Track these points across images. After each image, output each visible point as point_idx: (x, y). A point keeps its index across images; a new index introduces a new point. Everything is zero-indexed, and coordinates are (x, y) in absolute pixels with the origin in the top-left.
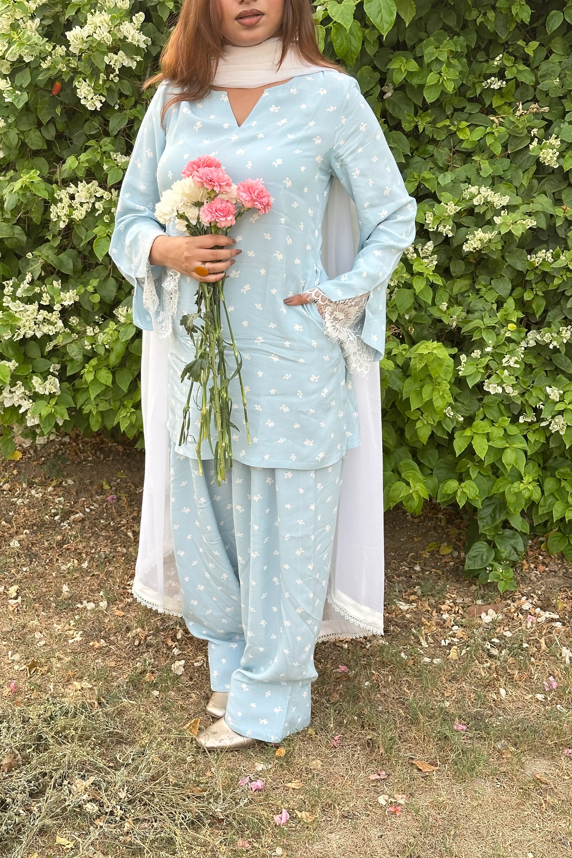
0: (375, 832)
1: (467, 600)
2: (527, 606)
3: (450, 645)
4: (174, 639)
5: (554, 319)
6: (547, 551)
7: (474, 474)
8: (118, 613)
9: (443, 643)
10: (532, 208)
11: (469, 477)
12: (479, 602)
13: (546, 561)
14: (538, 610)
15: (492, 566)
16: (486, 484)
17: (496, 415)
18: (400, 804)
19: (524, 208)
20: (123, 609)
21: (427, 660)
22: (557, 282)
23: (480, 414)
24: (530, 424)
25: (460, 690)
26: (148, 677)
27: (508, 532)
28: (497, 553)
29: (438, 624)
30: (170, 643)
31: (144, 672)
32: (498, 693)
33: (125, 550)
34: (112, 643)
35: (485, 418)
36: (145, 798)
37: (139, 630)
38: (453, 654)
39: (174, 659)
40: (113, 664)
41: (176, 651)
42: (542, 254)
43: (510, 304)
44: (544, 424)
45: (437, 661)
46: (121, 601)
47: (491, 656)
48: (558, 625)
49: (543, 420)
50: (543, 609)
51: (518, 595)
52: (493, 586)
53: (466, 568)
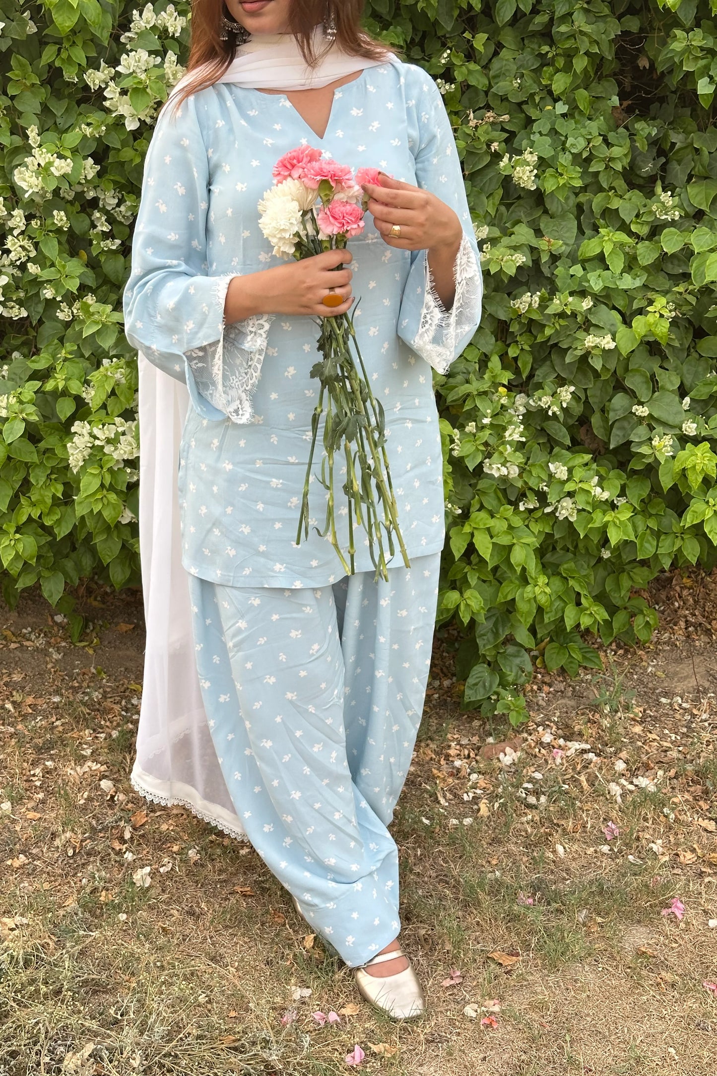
0: (475, 1055)
1: (475, 739)
2: (547, 738)
3: (476, 800)
4: (122, 841)
5: (544, 378)
6: (545, 667)
7: (473, 580)
8: (31, 815)
9: (465, 797)
10: (514, 240)
11: (469, 586)
12: (491, 740)
13: (547, 679)
14: (561, 742)
15: (497, 694)
16: (489, 590)
17: (495, 503)
18: (493, 1013)
19: (505, 241)
20: (35, 809)
21: (455, 821)
22: (548, 332)
23: (475, 505)
24: (530, 511)
25: (509, 854)
26: (103, 897)
27: (511, 649)
28: (502, 676)
29: (451, 775)
30: (117, 846)
31: (94, 890)
32: (554, 852)
33: (12, 730)
34: (35, 857)
35: (482, 507)
36: (167, 1062)
37: (68, 834)
38: (484, 808)
39: (133, 867)
40: (46, 886)
41: (129, 856)
42: (527, 297)
43: (495, 362)
44: (548, 510)
45: (468, 821)
46: (30, 798)
47: (530, 806)
48: (591, 756)
49: (548, 505)
50: (567, 738)
51: (531, 726)
52: (503, 719)
53: (466, 700)
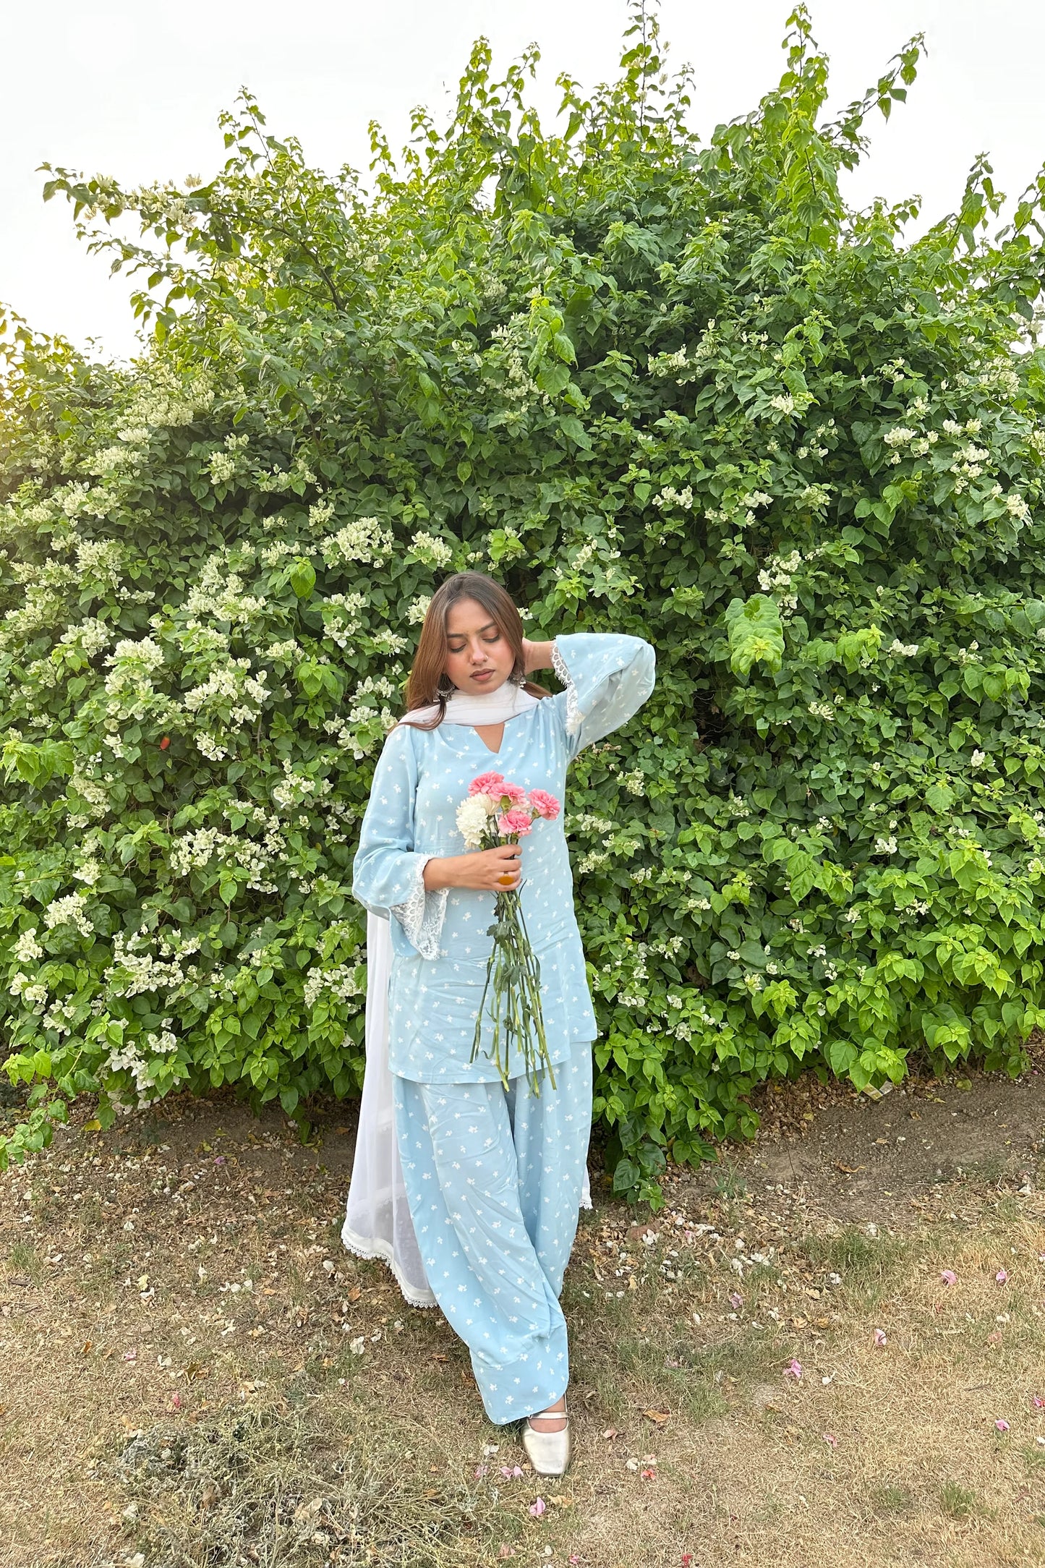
0: (638, 1505)
1: (622, 1223)
2: (680, 1221)
3: (626, 1275)
4: (341, 1314)
5: (659, 931)
6: (674, 1160)
7: (615, 1089)
8: (268, 1291)
9: (617, 1273)
11: (612, 1094)
12: (634, 1223)
13: (676, 1171)
14: (691, 1224)
15: (639, 1184)
16: (628, 1097)
17: (628, 1027)
18: (651, 1466)
20: (271, 1286)
21: (610, 1295)
23: (613, 1029)
24: (655, 1033)
25: (655, 1323)
26: (326, 1363)
27: (648, 1146)
28: (642, 1169)
29: (605, 1254)
30: (337, 1319)
31: (319, 1357)
32: (692, 1320)
33: (253, 1218)
34: (271, 1328)
35: (618, 1031)
36: (380, 1513)
37: (298, 1308)
38: (632, 1280)
39: (351, 1336)
40: (280, 1353)
41: (346, 1327)
42: (642, 872)
43: (622, 919)
44: (669, 1032)
45: (620, 1294)
46: (267, 1276)
47: (669, 1280)
48: (716, 1235)
49: (669, 1028)
50: (696, 1221)
51: (667, 1211)
52: (645, 1205)
53: (615, 1189)
